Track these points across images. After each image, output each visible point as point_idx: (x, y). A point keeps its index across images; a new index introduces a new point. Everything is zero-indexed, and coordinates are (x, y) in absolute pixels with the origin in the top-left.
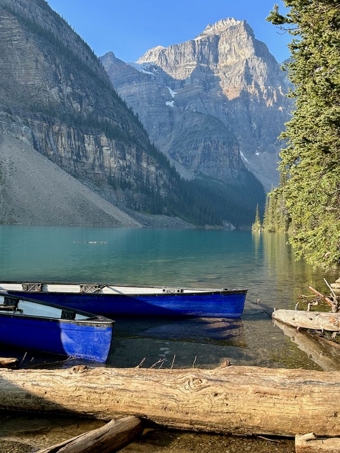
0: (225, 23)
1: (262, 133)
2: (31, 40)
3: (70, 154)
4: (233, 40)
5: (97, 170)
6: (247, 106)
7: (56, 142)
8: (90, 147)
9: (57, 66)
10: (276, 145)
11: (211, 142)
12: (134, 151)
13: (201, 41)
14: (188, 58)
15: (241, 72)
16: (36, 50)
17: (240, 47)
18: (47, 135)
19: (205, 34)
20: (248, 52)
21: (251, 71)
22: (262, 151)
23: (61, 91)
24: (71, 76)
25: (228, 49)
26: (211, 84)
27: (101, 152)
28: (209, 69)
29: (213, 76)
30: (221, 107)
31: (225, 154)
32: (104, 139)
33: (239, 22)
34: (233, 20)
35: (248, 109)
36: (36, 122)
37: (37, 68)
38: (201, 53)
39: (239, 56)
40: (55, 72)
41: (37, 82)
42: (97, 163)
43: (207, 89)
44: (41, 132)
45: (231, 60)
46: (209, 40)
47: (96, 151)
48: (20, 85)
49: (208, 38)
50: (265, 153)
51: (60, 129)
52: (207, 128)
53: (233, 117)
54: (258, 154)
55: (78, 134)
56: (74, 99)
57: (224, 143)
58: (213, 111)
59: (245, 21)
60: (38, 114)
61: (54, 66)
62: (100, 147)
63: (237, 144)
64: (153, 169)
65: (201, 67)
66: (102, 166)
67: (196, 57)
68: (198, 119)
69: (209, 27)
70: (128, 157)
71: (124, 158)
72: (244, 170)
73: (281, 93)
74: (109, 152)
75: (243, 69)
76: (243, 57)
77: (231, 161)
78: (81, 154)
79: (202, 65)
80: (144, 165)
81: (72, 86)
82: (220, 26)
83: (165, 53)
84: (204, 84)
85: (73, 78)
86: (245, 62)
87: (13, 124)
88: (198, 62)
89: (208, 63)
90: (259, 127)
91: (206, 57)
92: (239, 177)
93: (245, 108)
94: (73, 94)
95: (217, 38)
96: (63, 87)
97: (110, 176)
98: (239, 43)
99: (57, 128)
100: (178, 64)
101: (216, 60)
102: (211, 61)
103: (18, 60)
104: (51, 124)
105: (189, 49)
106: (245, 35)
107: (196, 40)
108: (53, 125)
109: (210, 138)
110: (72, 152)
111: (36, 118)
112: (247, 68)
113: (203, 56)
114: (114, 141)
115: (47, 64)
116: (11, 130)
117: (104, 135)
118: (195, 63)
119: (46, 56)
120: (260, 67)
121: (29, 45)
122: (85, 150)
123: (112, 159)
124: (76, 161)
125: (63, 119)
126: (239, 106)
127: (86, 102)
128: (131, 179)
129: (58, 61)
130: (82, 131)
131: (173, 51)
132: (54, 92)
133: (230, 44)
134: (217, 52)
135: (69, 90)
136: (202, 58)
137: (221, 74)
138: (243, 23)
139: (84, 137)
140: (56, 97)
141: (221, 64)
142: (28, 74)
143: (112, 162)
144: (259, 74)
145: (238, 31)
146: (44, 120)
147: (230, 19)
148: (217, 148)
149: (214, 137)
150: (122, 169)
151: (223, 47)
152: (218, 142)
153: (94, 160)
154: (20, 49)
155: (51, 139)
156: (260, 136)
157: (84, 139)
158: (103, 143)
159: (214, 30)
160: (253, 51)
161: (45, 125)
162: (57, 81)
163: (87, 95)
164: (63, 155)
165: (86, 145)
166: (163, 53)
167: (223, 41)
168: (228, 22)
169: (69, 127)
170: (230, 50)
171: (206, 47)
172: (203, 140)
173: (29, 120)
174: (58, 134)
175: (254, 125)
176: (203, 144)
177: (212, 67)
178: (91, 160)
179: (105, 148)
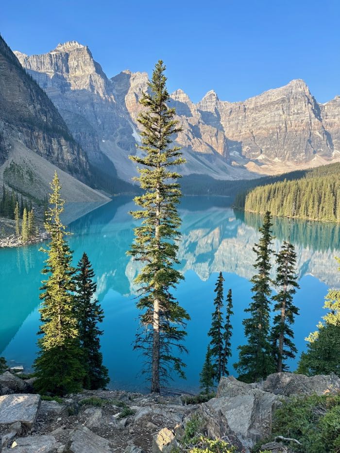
0: (71, 44)
1: (105, 127)
2: (14, 70)
3: (45, 151)
4: (79, 59)
5: (60, 162)
6: (93, 108)
7: (37, 143)
8: (55, 147)
9: (31, 90)
10: (114, 136)
11: (81, 133)
12: (76, 148)
13: (56, 56)
14: (47, 67)
15: (87, 83)
16: (18, 78)
17: (85, 65)
18: (31, 139)
19: (59, 51)
20: (91, 69)
21: (94, 83)
22: (106, 139)
23: (35, 107)
24: (39, 97)
25: (77, 64)
26: (66, 88)
27: (62, 149)
28: (63, 77)
29: (67, 82)
30: (76, 106)
31: (90, 142)
32: (63, 141)
33: (82, 46)
34: (77, 43)
35: (94, 110)
36: (25, 129)
37: (20, 91)
38: (57, 65)
39: (85, 71)
40: (30, 94)
41: (20, 101)
42: (60, 157)
43: (63, 91)
44: (28, 136)
45: (78, 73)
46: (62, 55)
47: (59, 149)
48: (8, 102)
49: (61, 54)
50: (108, 141)
51: (38, 134)
52: (77, 123)
53: (85, 114)
54: (104, 141)
55: (49, 138)
56: (42, 114)
57: (90, 134)
58: (71, 108)
59: (87, 47)
60: (25, 124)
61: (29, 90)
62: (61, 146)
63: (97, 136)
64: (84, 159)
65: (57, 75)
66: (63, 159)
67: (53, 66)
68: (68, 116)
69: (60, 45)
70: (75, 152)
71: (73, 154)
72: (101, 152)
73: (114, 101)
74: (66, 149)
75: (88, 81)
76: (87, 73)
77: (94, 147)
78: (51, 151)
79: (58, 73)
80: (81, 157)
81: (41, 104)
82: (67, 47)
83: (29, 60)
84: (61, 87)
85: (40, 99)
86: (89, 76)
87: (13, 131)
88: (55, 71)
89: (62, 72)
90: (103, 123)
91: (61, 68)
92: (100, 158)
93: (92, 109)
94: (42, 110)
95: (67, 55)
96: (36, 105)
97: (69, 166)
98: (84, 62)
99: (37, 134)
100: (39, 69)
101: (68, 71)
102: (64, 71)
103: (4, 83)
104: (33, 130)
105: (47, 60)
106: (88, 57)
107: (52, 53)
108: (34, 131)
109: (80, 130)
110: (47, 150)
111: (25, 127)
112: (91, 80)
113: (58, 67)
114: (68, 142)
115: (25, 88)
116: (13, 135)
117: (63, 138)
118: (53, 71)
119: (24, 83)
120: (100, 82)
121: (12, 74)
122: (52, 149)
123: (69, 154)
124: (48, 155)
125: (40, 128)
126: (88, 107)
127: (49, 115)
128: (77, 167)
129: (32, 87)
130: (50, 135)
131: (35, 60)
132: (31, 107)
133: (78, 61)
134: (68, 66)
135: (38, 107)
136: (57, 68)
137: (72, 82)
138: (86, 48)
139: (51, 139)
140: (32, 111)
141: (71, 75)
142: (13, 95)
143: (68, 157)
144: (99, 86)
145: (83, 53)
146: (29, 128)
147: (75, 42)
148: (85, 138)
149: (83, 130)
150: (73, 160)
151: (72, 63)
152: (86, 134)
153: (58, 155)
154: (5, 75)
155: (34, 141)
156: (104, 129)
157: (52, 141)
158: (62, 144)
159: (64, 48)
160: (94, 69)
161: (30, 131)
162: (33, 101)
163: (49, 111)
164: (42, 152)
165: (53, 145)
166: (27, 60)
167: (72, 58)
168: (74, 44)
169: (44, 132)
170: (78, 66)
171: (60, 61)
172: (75, 131)
173: (21, 128)
174: (37, 137)
175: (99, 121)
176: (75, 134)
177: (65, 75)
178: (56, 155)
179: (63, 147)
